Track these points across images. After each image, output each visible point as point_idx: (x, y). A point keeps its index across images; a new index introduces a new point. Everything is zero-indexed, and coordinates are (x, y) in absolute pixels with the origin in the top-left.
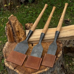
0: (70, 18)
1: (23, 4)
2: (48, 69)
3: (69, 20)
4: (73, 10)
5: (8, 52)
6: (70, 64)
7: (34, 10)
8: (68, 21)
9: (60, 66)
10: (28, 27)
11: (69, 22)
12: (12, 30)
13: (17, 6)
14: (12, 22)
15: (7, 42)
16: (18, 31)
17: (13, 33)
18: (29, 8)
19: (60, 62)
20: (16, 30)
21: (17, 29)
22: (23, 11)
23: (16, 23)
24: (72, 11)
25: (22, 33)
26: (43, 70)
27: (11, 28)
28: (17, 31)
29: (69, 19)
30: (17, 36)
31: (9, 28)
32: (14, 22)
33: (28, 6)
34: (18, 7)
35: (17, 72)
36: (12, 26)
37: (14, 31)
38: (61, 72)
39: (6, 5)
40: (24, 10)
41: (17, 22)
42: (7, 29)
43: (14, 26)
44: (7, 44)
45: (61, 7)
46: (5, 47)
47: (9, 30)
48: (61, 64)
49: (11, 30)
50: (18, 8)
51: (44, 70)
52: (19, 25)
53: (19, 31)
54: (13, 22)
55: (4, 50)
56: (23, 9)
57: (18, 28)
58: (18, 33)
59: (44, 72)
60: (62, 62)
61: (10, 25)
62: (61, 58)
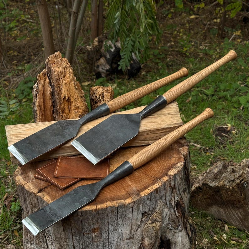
0: (233, 124)
1: (102, 77)
2: (135, 199)
3: (229, 129)
4: (247, 106)
6: (215, 238)
8: (228, 132)
9: (173, 204)
10: (97, 95)
11: (231, 133)
12: (52, 94)
14: (54, 69)
16: (67, 98)
17: (54, 104)
18: (118, 89)
19: (172, 191)
21: (65, 93)
23: (65, 74)
24: (243, 108)
25: (78, 107)
26: (119, 201)
27: (49, 89)
28: (65, 97)
29: (229, 125)
31: (44, 87)
32: (60, 69)
33: (116, 85)
35: (45, 198)
36: (54, 82)
37: (57, 97)
38: (174, 225)
41: (67, 71)
42: (38, 90)
43: (58, 80)
45: (213, 95)
48: (177, 198)
49: (49, 93)
51: (123, 201)
52: (73, 82)
53: (69, 100)
54: (56, 69)
57: (69, 91)
58: (66, 105)
59: (123, 205)
60: (180, 194)
61: (48, 80)
62: (178, 180)
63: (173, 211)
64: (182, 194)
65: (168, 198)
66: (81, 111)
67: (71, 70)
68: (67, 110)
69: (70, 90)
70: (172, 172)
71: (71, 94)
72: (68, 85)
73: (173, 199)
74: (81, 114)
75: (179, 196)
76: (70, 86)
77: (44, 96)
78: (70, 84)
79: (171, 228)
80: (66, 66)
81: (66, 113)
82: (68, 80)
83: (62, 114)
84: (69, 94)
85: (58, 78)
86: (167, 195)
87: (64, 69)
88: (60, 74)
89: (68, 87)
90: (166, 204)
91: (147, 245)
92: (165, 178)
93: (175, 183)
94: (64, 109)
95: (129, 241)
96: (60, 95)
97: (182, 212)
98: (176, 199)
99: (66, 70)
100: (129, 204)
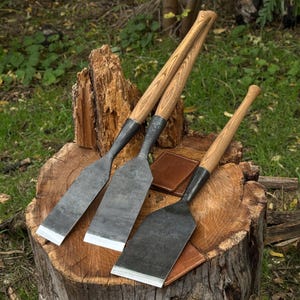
1: (244, 23)
5: (56, 178)
7: (277, 60)
9: (221, 288)
12: (94, 101)
13: (217, 28)
14: (96, 71)
15: (71, 144)
17: (95, 116)
18: (262, 45)
19: (220, 272)
20: (105, 107)
21: (108, 104)
22: (231, 54)
23: (111, 79)
27: (90, 95)
28: (109, 109)
30: (106, 128)
31: (84, 90)
32: (104, 71)
33: (259, 39)
34: (220, 31)
35: (50, 255)
36: (95, 87)
39: (171, 15)
40: (238, 48)
41: (114, 74)
42: (77, 94)
43: (100, 87)
44: (68, 148)
46: (53, 160)
47: (83, 101)
48: (229, 280)
49: (90, 100)
50: (220, 35)
53: (114, 113)
54: (99, 71)
55: (46, 166)
56: (234, 46)
57: (114, 102)
60: (235, 275)
61: (89, 82)
62: (232, 257)
63: (220, 296)
64: (239, 275)
65: (213, 280)
67: (120, 73)
68: (111, 126)
70: (223, 246)
71: (117, 106)
72: (113, 94)
73: (222, 281)
75: (232, 277)
76: (115, 95)
78: (116, 93)
80: (112, 67)
81: (109, 130)
83: (104, 131)
84: (114, 106)
86: (212, 276)
87: (110, 72)
88: (103, 78)
89: (113, 97)
90: (210, 288)
92: (213, 254)
93: (226, 260)
94: (108, 124)
96: (101, 107)
98: (227, 281)
99: (112, 73)
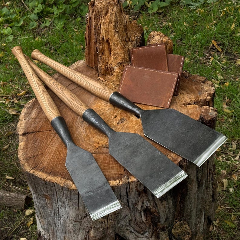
9: (139, 208)
16: (105, 40)
21: (103, 33)
25: (117, 54)
28: (103, 38)
30: (102, 53)
35: (20, 144)
38: (138, 229)
48: (147, 204)
59: (67, 188)
60: (154, 201)
63: (138, 215)
64: (158, 201)
65: (132, 200)
66: (120, 58)
67: (115, 9)
68: (106, 52)
69: (108, 32)
71: (109, 36)
72: (107, 25)
73: (140, 203)
74: (119, 61)
75: (152, 203)
76: (108, 27)
77: (90, 29)
78: (109, 25)
79: (132, 231)
80: (109, 2)
81: (105, 55)
82: (108, 20)
83: (101, 55)
84: (107, 36)
85: (98, 15)
86: (131, 197)
87: (108, 6)
88: (100, 10)
89: (107, 28)
90: (129, 205)
91: (91, 236)
92: (133, 179)
94: (104, 50)
95: (75, 223)
97: (151, 220)
98: (145, 204)
99: (109, 7)
100: (74, 190)
